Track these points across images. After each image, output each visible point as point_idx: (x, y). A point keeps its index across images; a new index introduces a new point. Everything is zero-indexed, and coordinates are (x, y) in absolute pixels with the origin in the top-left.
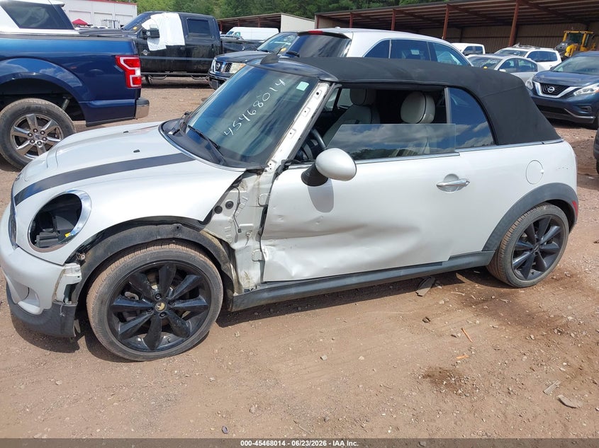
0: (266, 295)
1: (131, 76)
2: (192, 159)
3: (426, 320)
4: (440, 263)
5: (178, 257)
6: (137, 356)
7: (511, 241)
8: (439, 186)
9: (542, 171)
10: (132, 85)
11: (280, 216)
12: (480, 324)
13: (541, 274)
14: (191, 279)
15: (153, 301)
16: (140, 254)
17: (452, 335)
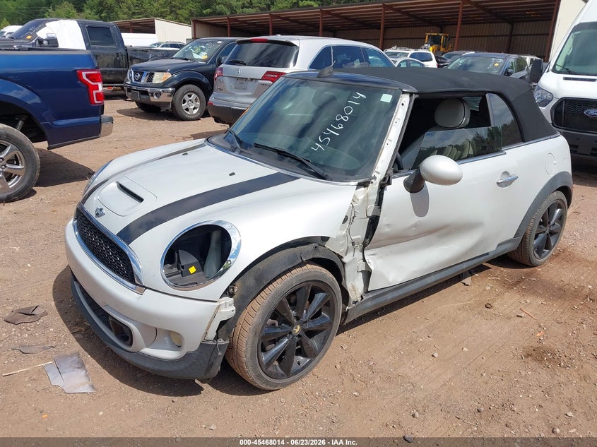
0: (369, 304)
1: (95, 92)
2: (297, 178)
3: (488, 306)
4: (487, 254)
5: (315, 276)
6: (277, 385)
7: (534, 226)
8: (498, 183)
9: (555, 162)
10: (96, 102)
11: (388, 225)
12: (530, 303)
13: (549, 253)
14: (319, 297)
15: (291, 324)
16: (286, 278)
17: (518, 316)
